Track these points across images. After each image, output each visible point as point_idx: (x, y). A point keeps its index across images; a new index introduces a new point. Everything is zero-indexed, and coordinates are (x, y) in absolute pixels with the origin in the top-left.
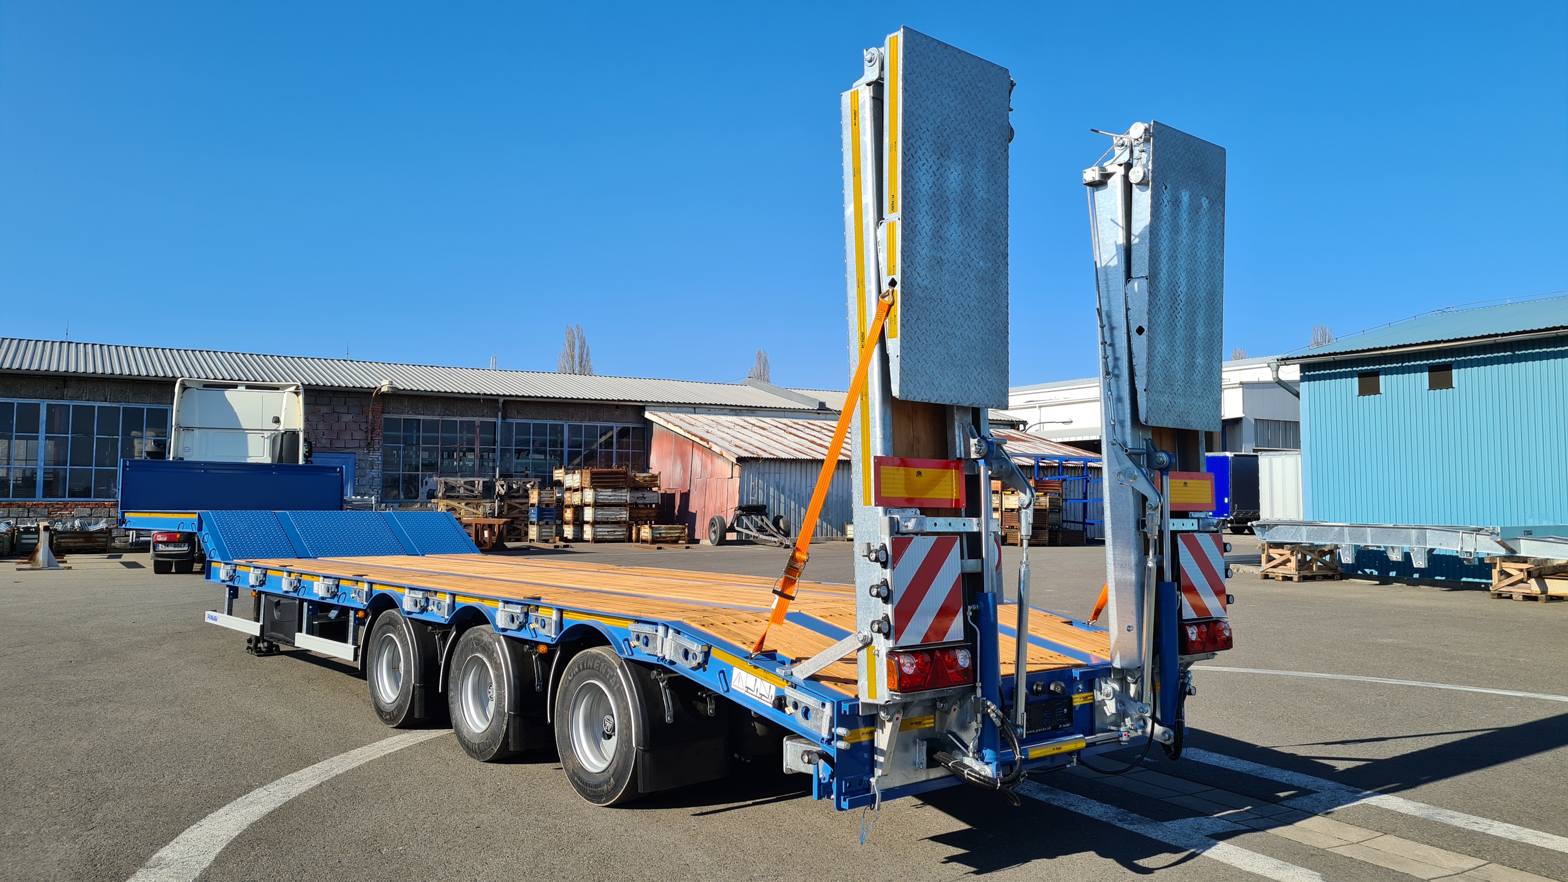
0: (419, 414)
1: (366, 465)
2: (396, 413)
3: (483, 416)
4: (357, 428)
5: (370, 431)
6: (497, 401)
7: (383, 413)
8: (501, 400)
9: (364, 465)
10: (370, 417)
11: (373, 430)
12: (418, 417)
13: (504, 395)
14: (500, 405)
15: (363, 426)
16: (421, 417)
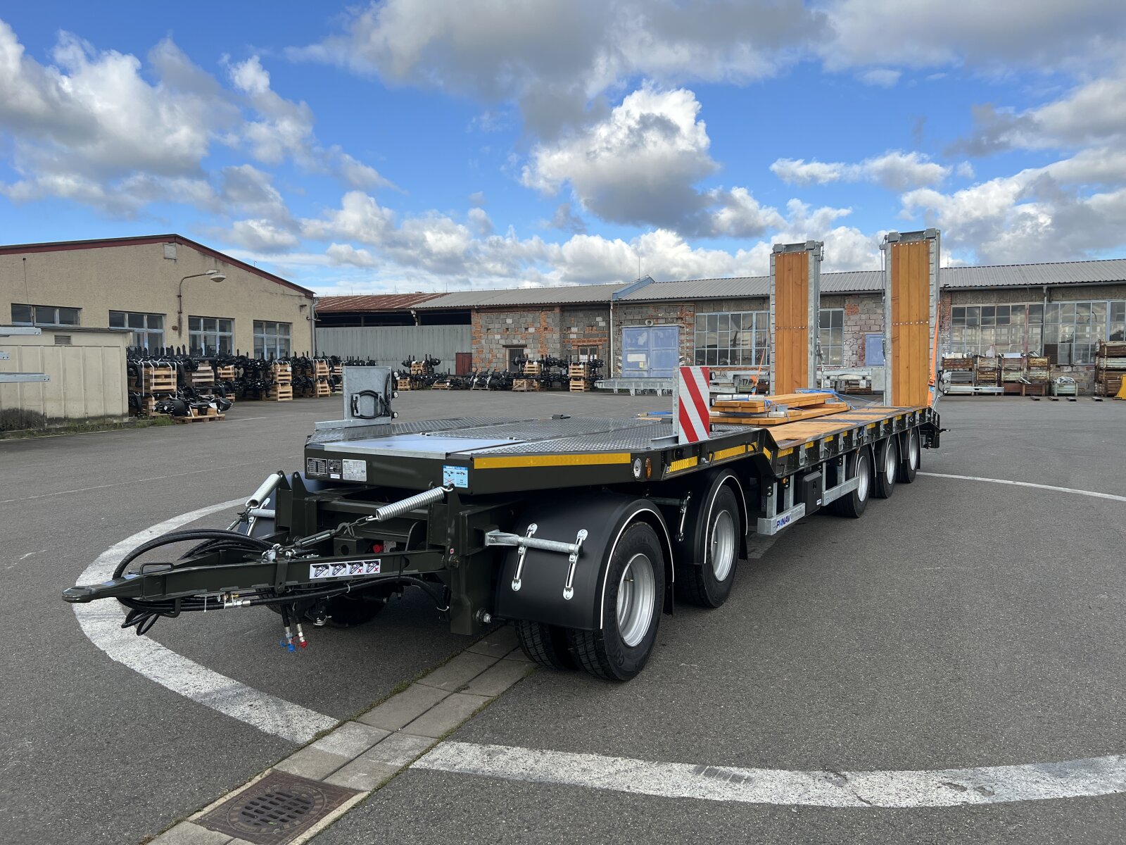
0: (979, 303)
2: (962, 304)
3: (1032, 301)
6: (1042, 288)
7: (952, 304)
8: (1045, 287)
11: (945, 317)
12: (978, 305)
13: (1048, 284)
14: (1045, 292)
16: (981, 305)
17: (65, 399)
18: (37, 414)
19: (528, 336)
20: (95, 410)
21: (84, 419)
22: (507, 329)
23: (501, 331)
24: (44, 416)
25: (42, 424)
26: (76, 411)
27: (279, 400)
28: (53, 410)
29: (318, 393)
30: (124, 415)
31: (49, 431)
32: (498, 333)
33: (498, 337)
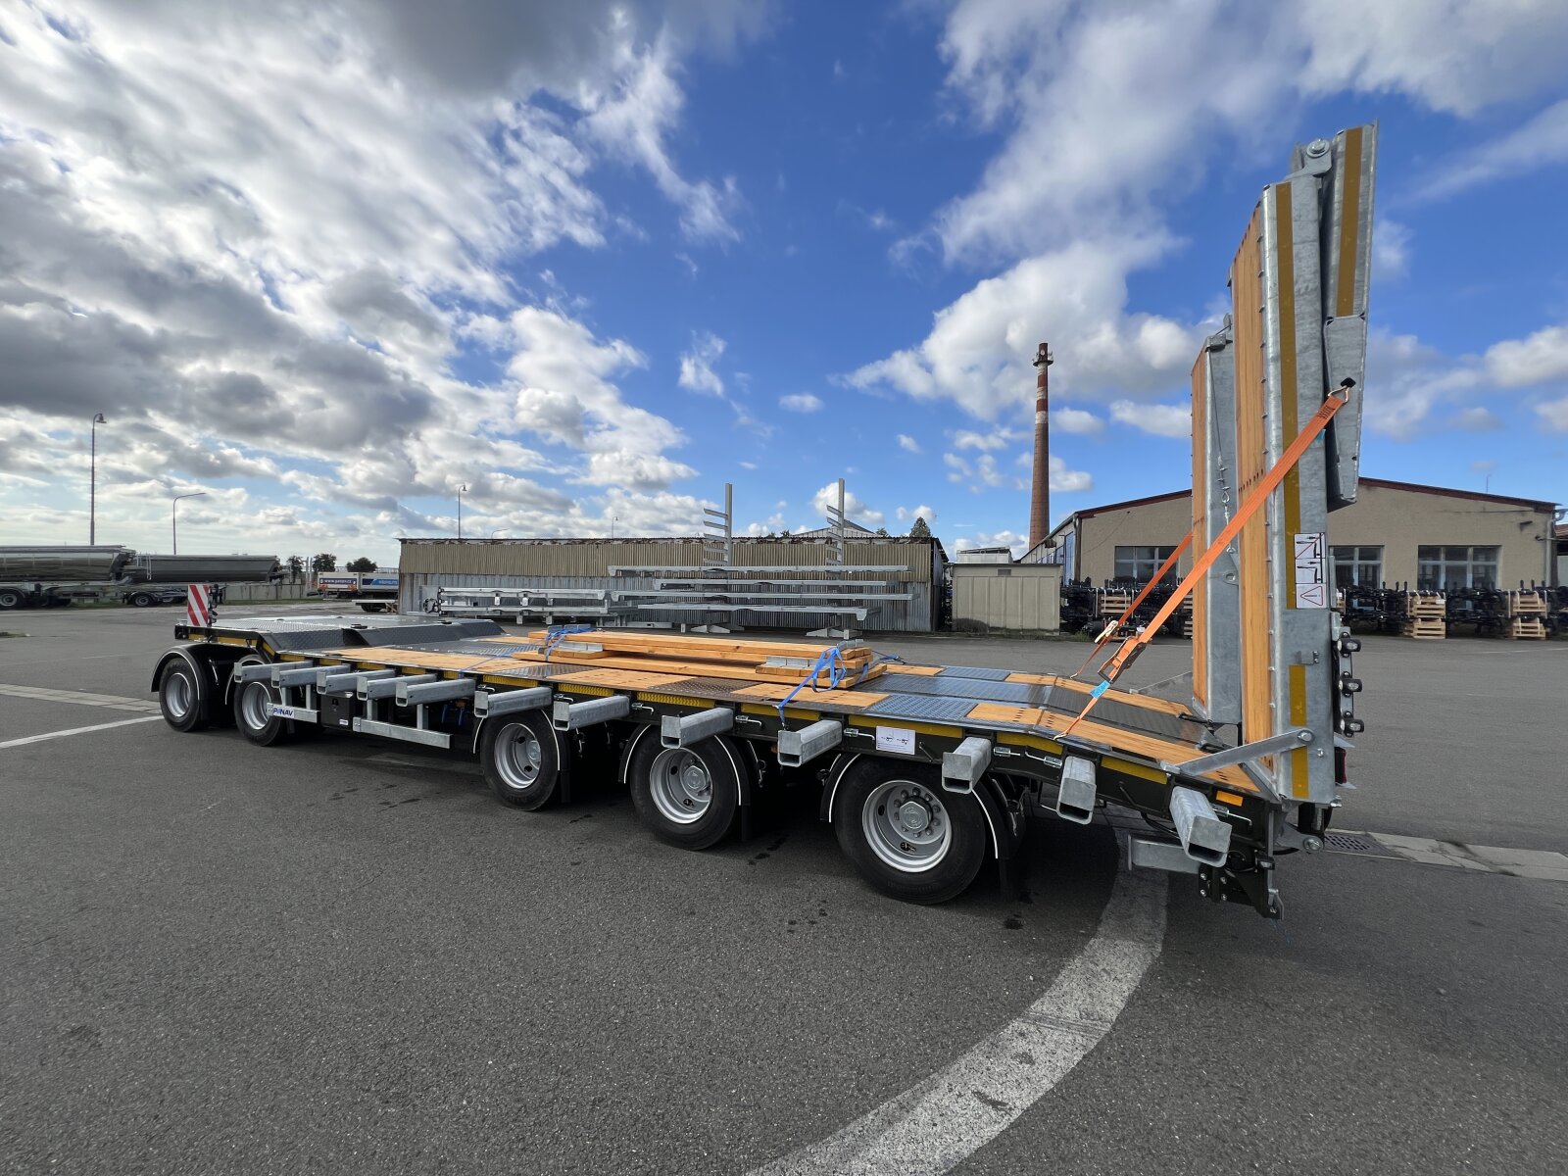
17: (1005, 614)
18: (982, 623)
20: (1030, 624)
21: (1019, 631)
24: (988, 625)
25: (985, 630)
26: (1013, 623)
27: (1416, 637)
28: (994, 622)
29: (1515, 634)
30: (1055, 630)
31: (991, 635)
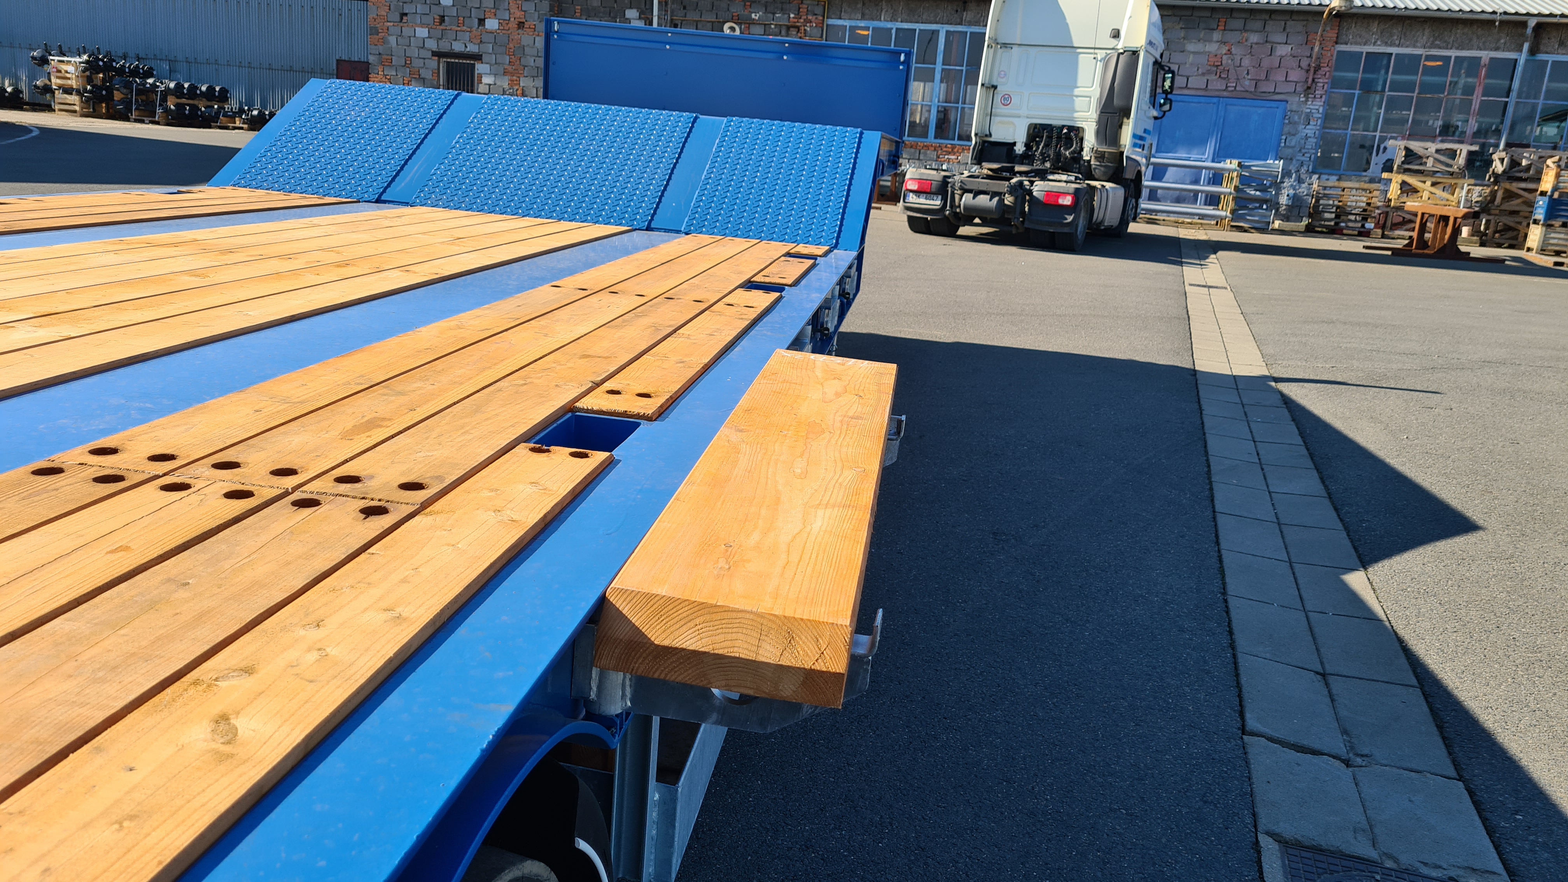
0: (1391, 45)
1: (1300, 118)
2: (1356, 43)
3: (1497, 49)
4: (1295, 64)
5: (1312, 70)
6: (1524, 24)
7: (1337, 43)
8: (1532, 22)
9: (1296, 118)
10: (1316, 49)
11: (1317, 68)
12: (1389, 50)
13: (1540, 15)
14: (1529, 31)
15: (1305, 63)
16: (1394, 50)
19: (485, 38)
22: (442, 19)
23: (428, 20)
32: (422, 25)
33: (422, 32)
